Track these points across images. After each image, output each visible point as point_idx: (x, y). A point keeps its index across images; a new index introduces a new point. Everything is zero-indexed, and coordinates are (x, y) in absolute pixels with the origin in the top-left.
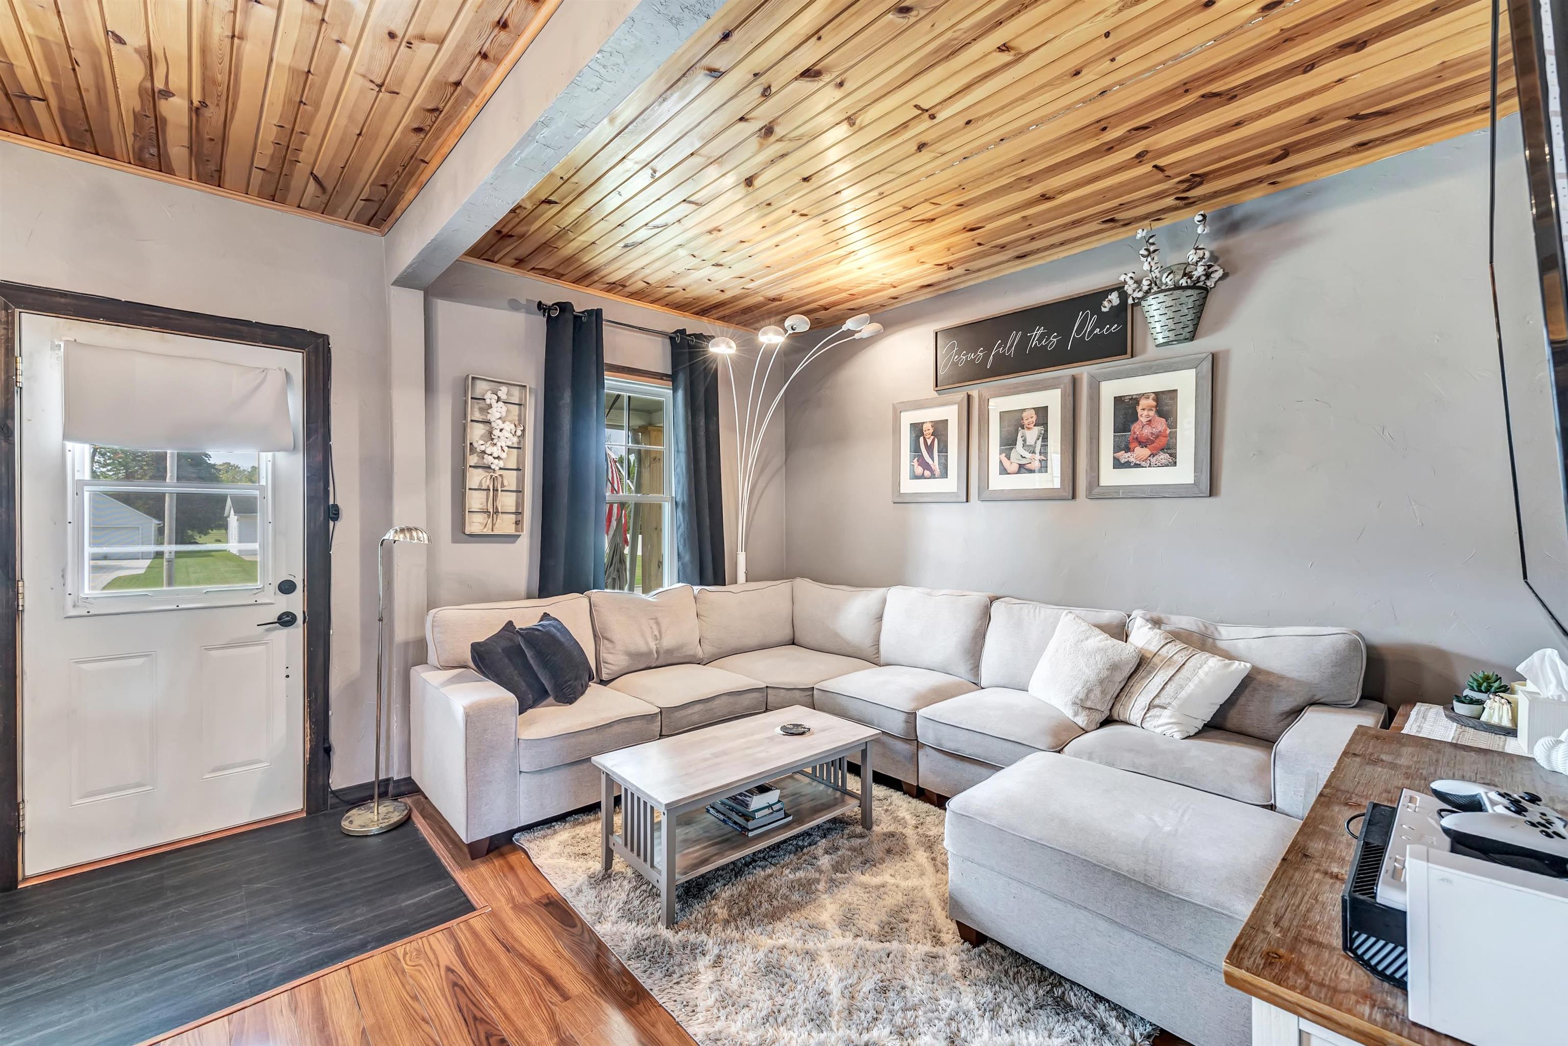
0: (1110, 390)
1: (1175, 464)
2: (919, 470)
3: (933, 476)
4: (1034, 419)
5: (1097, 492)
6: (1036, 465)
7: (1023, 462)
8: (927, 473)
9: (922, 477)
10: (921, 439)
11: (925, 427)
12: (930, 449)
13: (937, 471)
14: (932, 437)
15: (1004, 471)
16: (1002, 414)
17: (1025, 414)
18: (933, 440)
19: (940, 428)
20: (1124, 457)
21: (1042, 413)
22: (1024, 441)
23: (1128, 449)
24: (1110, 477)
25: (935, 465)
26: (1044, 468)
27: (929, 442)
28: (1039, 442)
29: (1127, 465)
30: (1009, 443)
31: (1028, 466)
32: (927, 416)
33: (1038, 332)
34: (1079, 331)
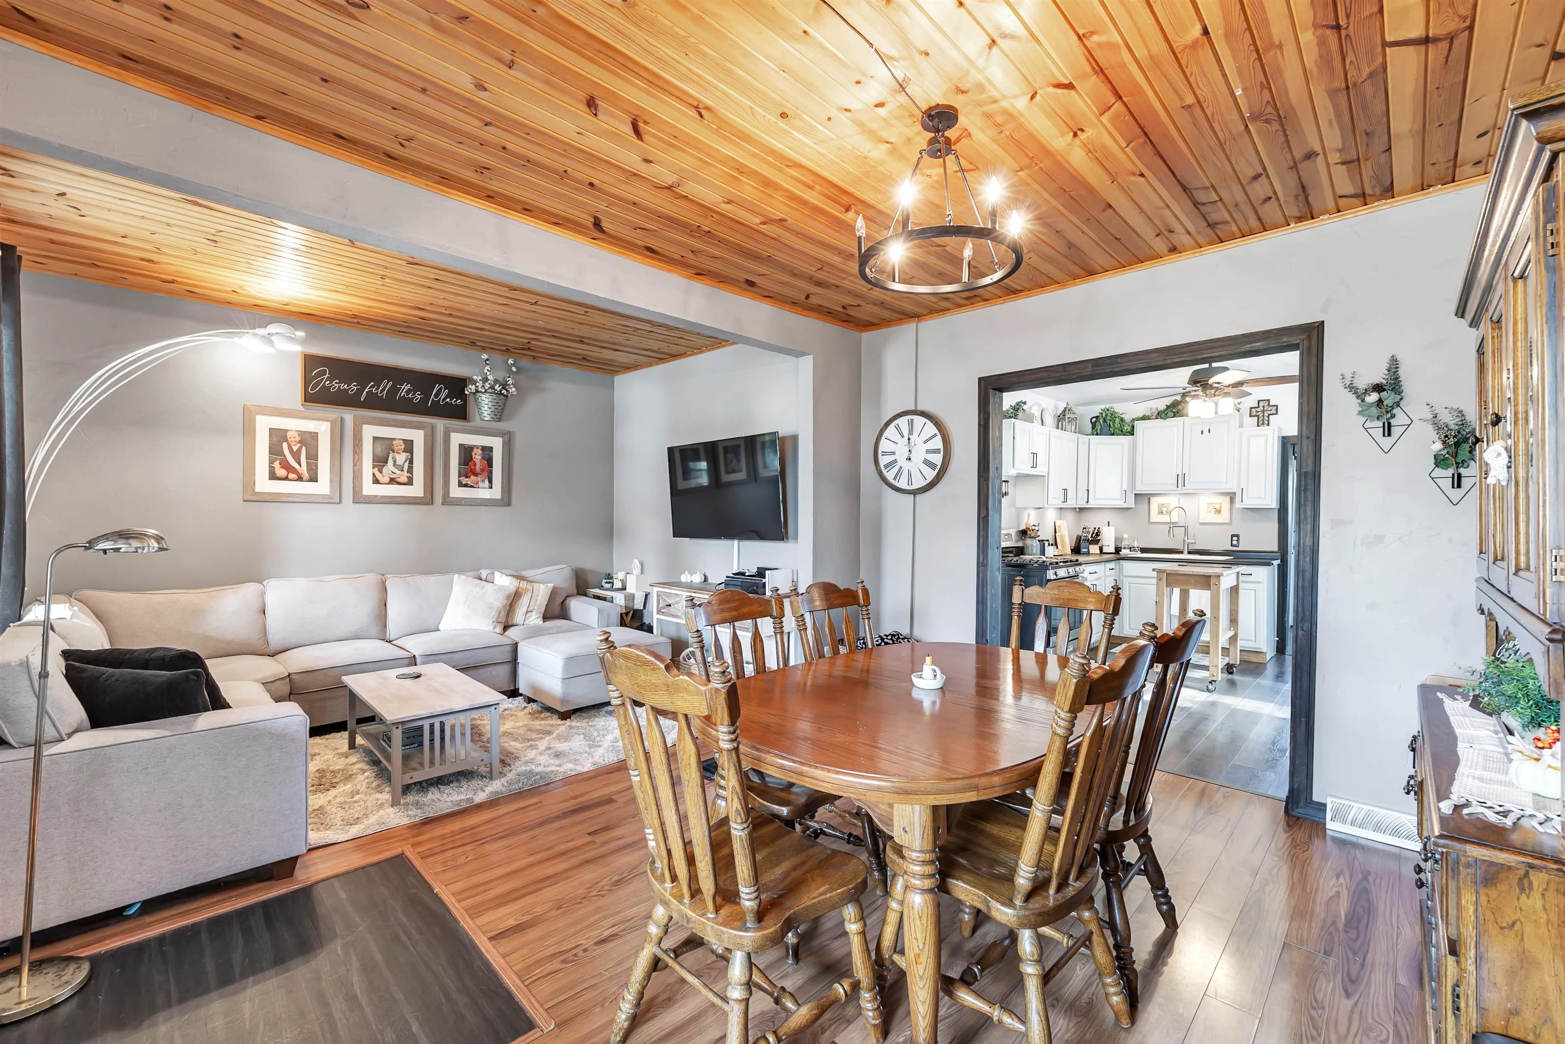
0: (457, 439)
1: (492, 488)
2: (281, 472)
3: (300, 479)
4: (403, 447)
5: (447, 501)
6: (403, 479)
7: (393, 476)
8: (292, 476)
9: (286, 479)
10: (285, 445)
11: (290, 434)
12: (296, 456)
13: (306, 475)
14: (299, 445)
15: (376, 481)
16: (375, 439)
17: (394, 442)
18: (300, 449)
19: (309, 440)
20: (465, 480)
21: (409, 444)
22: (395, 461)
23: (467, 477)
24: (456, 492)
25: (303, 470)
26: (409, 482)
27: (295, 448)
28: (407, 464)
29: (466, 486)
31: (398, 480)
33: (406, 387)
34: (436, 396)
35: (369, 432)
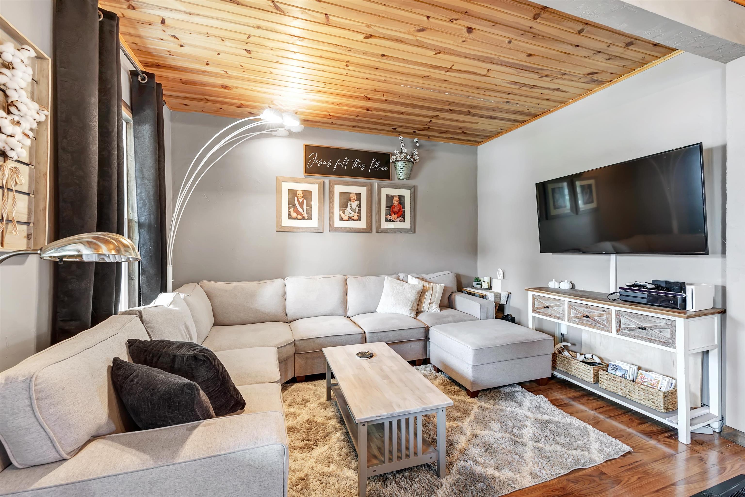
0: (385, 191)
1: (404, 222)
2: (294, 215)
3: (303, 218)
4: (355, 198)
5: (380, 230)
6: (356, 217)
7: (350, 216)
8: (299, 217)
9: (296, 218)
10: (296, 199)
11: (298, 192)
12: (301, 205)
13: (306, 216)
14: (303, 199)
15: (342, 219)
16: (341, 193)
17: (351, 195)
18: (303, 201)
19: (307, 195)
20: (389, 217)
21: (359, 196)
22: (351, 207)
23: (390, 215)
24: (385, 225)
25: (305, 213)
26: (359, 219)
27: (301, 201)
28: (357, 208)
29: (390, 221)
30: (344, 207)
31: (353, 218)
32: (301, 187)
33: (357, 161)
34: (373, 166)
35: (339, 189)
